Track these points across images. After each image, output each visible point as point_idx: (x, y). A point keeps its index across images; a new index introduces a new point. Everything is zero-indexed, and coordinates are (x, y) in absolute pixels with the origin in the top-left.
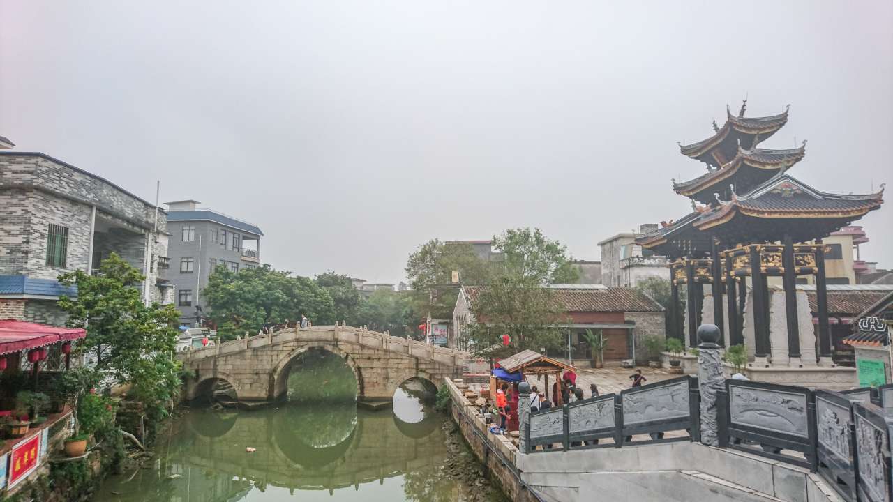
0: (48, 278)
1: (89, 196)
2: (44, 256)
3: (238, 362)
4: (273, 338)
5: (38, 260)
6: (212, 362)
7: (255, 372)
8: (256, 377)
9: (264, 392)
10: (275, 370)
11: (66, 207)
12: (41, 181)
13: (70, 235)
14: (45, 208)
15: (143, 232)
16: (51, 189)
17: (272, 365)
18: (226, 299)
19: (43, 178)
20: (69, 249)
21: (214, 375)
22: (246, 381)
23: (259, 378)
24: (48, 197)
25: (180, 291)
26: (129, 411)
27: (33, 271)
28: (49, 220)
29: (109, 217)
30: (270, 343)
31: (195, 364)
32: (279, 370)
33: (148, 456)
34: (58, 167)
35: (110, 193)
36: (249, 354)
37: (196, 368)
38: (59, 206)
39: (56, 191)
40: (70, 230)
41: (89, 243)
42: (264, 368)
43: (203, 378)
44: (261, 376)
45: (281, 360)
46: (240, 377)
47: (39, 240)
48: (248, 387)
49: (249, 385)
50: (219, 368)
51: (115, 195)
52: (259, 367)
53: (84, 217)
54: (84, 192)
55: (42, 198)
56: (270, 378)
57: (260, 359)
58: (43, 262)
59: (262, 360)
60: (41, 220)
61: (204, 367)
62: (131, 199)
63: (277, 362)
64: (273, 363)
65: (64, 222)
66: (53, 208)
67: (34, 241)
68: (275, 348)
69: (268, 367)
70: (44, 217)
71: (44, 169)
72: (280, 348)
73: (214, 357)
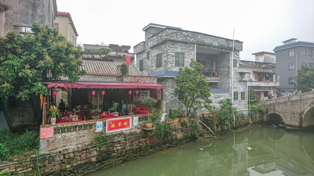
0: (176, 70)
1: (191, 40)
2: (174, 63)
3: (284, 107)
4: (301, 96)
5: (172, 64)
6: (273, 106)
7: (292, 113)
8: (293, 115)
9: (297, 123)
10: (302, 113)
11: (182, 45)
12: (168, 37)
13: (185, 55)
14: (173, 47)
15: (228, 51)
16: (173, 39)
17: (301, 110)
18: (304, 80)
19: (169, 36)
20: (185, 60)
21: (274, 112)
22: (288, 116)
23: (294, 115)
24: (174, 43)
25: (289, 78)
26: (211, 119)
27: (170, 68)
28: (175, 51)
29: (206, 47)
30: (299, 99)
31: (266, 106)
32: (305, 113)
33: (213, 138)
34: (175, 31)
35: (203, 37)
36: (289, 104)
37: (266, 108)
38: (179, 45)
39: (175, 40)
40: (185, 53)
41: (194, 57)
42: (297, 111)
43: (269, 113)
44: (296, 115)
45: (306, 108)
46: (285, 114)
47: (171, 58)
48: (289, 119)
49: (290, 118)
50: (276, 109)
51: (205, 38)
52: (295, 110)
53: (191, 48)
54: (189, 39)
55: (172, 43)
56: (300, 116)
57: (294, 106)
58: (174, 65)
59: (295, 107)
60: (172, 51)
61: (270, 108)
62: (217, 39)
63: (304, 109)
64: (301, 109)
65: (182, 51)
66: (177, 46)
67: (170, 58)
68: (302, 101)
69: (299, 111)
70: (173, 50)
71: (169, 33)
72: (305, 101)
73: (273, 104)
